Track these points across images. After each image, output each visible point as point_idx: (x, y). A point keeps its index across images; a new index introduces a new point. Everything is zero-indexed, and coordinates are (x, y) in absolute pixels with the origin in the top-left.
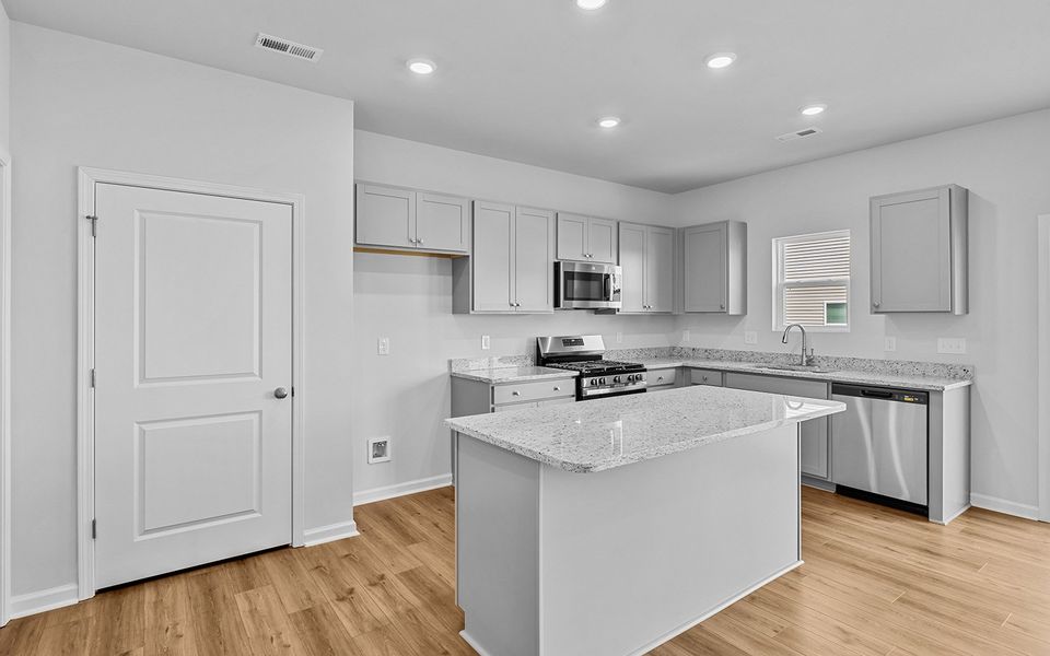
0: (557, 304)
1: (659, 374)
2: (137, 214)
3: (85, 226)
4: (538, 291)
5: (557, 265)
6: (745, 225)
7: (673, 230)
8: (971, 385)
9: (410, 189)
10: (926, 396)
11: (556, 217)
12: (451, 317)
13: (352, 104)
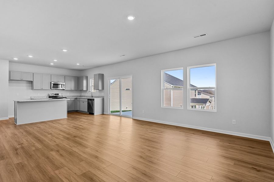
0: (51, 88)
1: (71, 99)
6: (87, 77)
7: (78, 77)
8: (104, 99)
9: (21, 72)
10: (93, 100)
11: (51, 75)
12: (31, 90)
13: (8, 61)
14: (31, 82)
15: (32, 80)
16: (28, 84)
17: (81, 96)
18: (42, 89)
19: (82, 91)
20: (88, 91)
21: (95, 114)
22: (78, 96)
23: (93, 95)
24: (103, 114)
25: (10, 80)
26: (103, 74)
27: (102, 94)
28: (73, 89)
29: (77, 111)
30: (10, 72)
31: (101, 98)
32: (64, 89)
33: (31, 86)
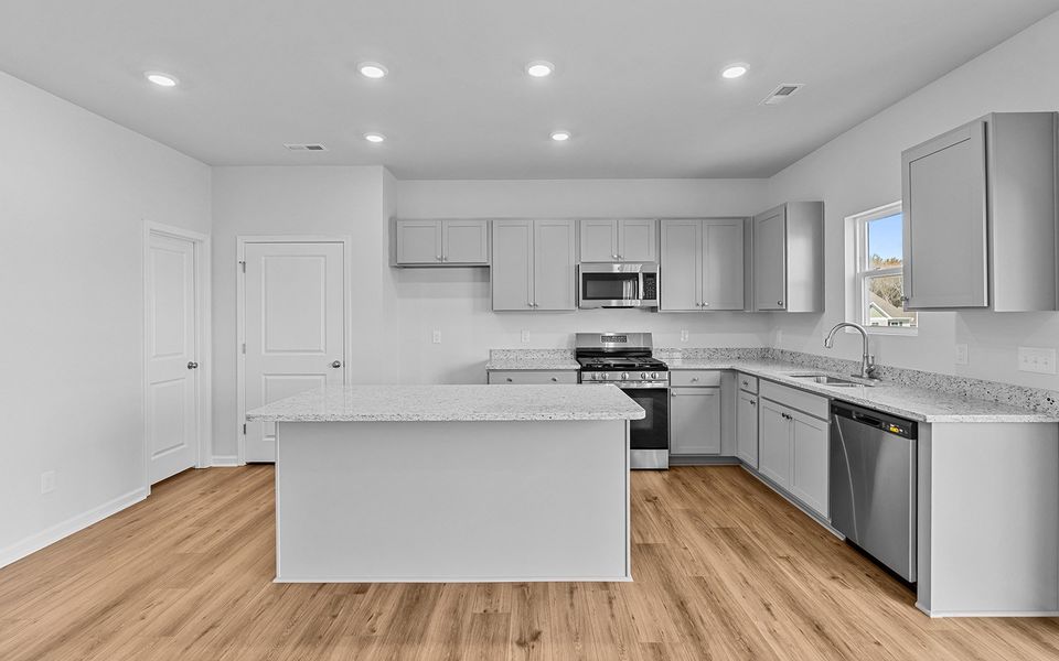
0: (578, 304)
1: (696, 375)
2: (263, 258)
3: (240, 267)
4: (564, 287)
5: (577, 267)
6: (821, 204)
7: (744, 218)
9: (436, 220)
10: (913, 428)
11: (578, 223)
12: (493, 315)
13: (382, 168)
14: (483, 271)
15: (483, 260)
16: (479, 284)
17: (768, 350)
18: (534, 310)
19: (774, 314)
20: (829, 319)
22: (744, 355)
23: (883, 361)
25: (397, 266)
28: (711, 305)
29: (741, 462)
30: (393, 224)
31: (1032, 418)
32: (654, 309)
33: (490, 294)
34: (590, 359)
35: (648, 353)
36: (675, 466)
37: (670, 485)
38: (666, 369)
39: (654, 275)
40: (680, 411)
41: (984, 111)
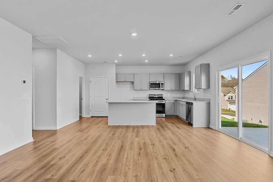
0: (149, 89)
1: (169, 101)
2: (94, 80)
3: (90, 82)
4: (147, 86)
5: (149, 82)
6: (190, 72)
7: (179, 73)
8: (210, 103)
9: (124, 74)
10: (192, 104)
11: (150, 74)
12: (134, 91)
13: (115, 65)
14: (133, 83)
15: (133, 81)
16: (131, 85)
17: (184, 97)
18: (141, 90)
19: (183, 90)
21: (194, 126)
23: (197, 97)
24: (208, 128)
25: (117, 82)
26: (209, 64)
27: (208, 96)
28: (173, 89)
29: (178, 116)
30: (116, 74)
31: (205, 102)
32: (163, 90)
33: (134, 87)
34: (152, 98)
35: (162, 98)
36: (167, 117)
37: (166, 119)
38: (165, 100)
39: (163, 84)
40: (167, 107)
41: (200, 63)
